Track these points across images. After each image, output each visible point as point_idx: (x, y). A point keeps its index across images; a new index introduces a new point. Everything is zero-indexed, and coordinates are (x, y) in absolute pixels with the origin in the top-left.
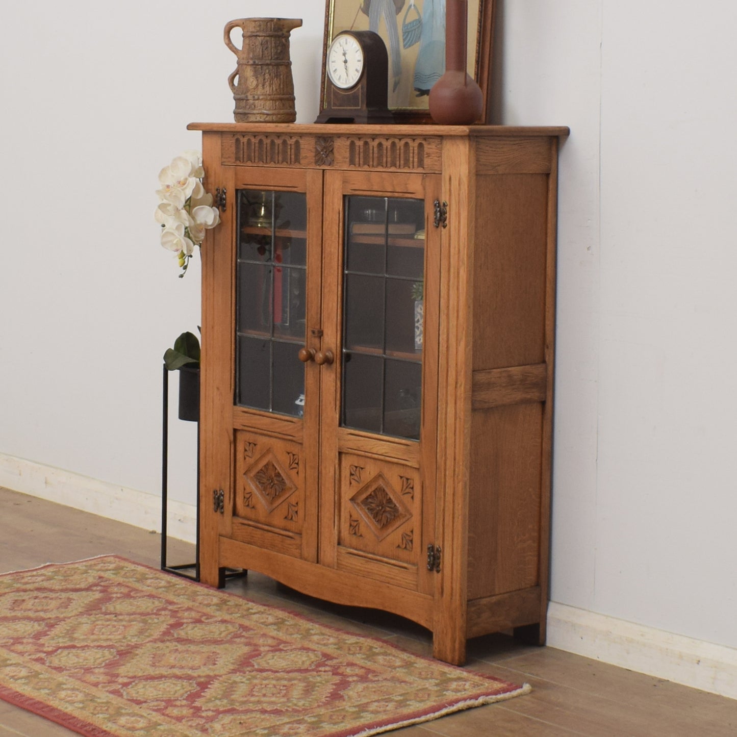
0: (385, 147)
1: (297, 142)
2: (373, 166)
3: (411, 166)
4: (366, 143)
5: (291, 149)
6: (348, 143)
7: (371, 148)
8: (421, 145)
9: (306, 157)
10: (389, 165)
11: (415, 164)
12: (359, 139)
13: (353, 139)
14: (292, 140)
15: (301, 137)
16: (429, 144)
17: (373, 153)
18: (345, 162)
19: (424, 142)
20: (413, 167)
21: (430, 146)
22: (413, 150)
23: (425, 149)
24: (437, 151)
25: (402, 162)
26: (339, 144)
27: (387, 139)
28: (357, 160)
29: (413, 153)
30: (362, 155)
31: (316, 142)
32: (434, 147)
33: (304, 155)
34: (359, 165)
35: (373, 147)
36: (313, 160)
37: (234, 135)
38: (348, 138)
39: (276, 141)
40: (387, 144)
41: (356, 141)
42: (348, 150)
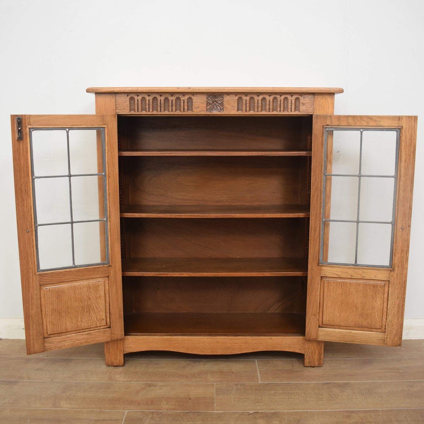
0: (268, 100)
1: (190, 98)
2: (258, 111)
3: (289, 110)
4: (252, 98)
5: (184, 102)
6: (237, 98)
7: (256, 101)
8: (297, 99)
9: (198, 107)
10: (271, 111)
11: (293, 109)
12: (246, 96)
13: (240, 96)
14: (185, 97)
15: (193, 95)
16: (304, 98)
17: (258, 104)
18: (234, 109)
19: (300, 97)
20: (291, 111)
21: (304, 99)
22: (291, 101)
23: (301, 101)
24: (311, 102)
25: (282, 108)
26: (228, 99)
27: (270, 96)
28: (244, 108)
29: (291, 103)
30: (248, 105)
31: (207, 98)
32: (308, 99)
33: (196, 106)
34: (246, 111)
35: (258, 100)
36: (205, 109)
37: (128, 95)
38: (236, 95)
39: (169, 98)
40: (269, 98)
41: (243, 97)
42: (237, 102)
